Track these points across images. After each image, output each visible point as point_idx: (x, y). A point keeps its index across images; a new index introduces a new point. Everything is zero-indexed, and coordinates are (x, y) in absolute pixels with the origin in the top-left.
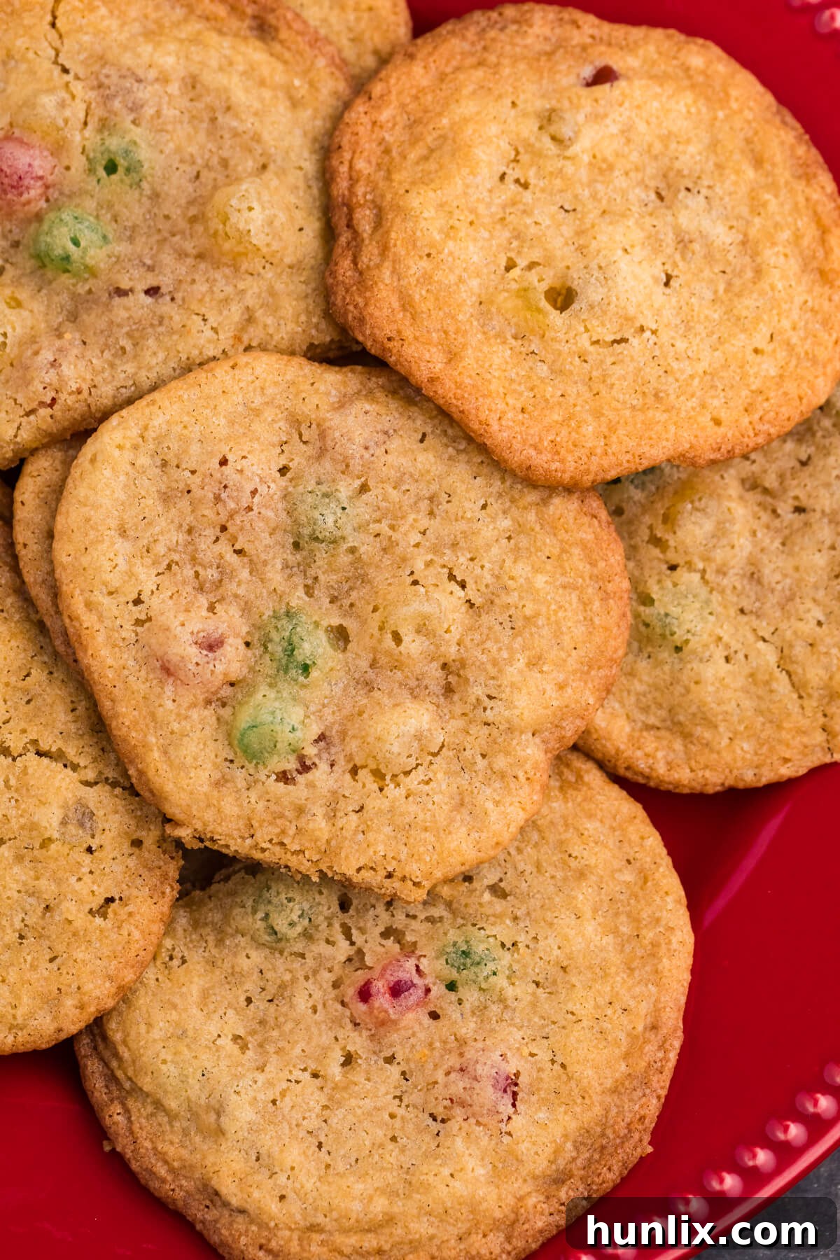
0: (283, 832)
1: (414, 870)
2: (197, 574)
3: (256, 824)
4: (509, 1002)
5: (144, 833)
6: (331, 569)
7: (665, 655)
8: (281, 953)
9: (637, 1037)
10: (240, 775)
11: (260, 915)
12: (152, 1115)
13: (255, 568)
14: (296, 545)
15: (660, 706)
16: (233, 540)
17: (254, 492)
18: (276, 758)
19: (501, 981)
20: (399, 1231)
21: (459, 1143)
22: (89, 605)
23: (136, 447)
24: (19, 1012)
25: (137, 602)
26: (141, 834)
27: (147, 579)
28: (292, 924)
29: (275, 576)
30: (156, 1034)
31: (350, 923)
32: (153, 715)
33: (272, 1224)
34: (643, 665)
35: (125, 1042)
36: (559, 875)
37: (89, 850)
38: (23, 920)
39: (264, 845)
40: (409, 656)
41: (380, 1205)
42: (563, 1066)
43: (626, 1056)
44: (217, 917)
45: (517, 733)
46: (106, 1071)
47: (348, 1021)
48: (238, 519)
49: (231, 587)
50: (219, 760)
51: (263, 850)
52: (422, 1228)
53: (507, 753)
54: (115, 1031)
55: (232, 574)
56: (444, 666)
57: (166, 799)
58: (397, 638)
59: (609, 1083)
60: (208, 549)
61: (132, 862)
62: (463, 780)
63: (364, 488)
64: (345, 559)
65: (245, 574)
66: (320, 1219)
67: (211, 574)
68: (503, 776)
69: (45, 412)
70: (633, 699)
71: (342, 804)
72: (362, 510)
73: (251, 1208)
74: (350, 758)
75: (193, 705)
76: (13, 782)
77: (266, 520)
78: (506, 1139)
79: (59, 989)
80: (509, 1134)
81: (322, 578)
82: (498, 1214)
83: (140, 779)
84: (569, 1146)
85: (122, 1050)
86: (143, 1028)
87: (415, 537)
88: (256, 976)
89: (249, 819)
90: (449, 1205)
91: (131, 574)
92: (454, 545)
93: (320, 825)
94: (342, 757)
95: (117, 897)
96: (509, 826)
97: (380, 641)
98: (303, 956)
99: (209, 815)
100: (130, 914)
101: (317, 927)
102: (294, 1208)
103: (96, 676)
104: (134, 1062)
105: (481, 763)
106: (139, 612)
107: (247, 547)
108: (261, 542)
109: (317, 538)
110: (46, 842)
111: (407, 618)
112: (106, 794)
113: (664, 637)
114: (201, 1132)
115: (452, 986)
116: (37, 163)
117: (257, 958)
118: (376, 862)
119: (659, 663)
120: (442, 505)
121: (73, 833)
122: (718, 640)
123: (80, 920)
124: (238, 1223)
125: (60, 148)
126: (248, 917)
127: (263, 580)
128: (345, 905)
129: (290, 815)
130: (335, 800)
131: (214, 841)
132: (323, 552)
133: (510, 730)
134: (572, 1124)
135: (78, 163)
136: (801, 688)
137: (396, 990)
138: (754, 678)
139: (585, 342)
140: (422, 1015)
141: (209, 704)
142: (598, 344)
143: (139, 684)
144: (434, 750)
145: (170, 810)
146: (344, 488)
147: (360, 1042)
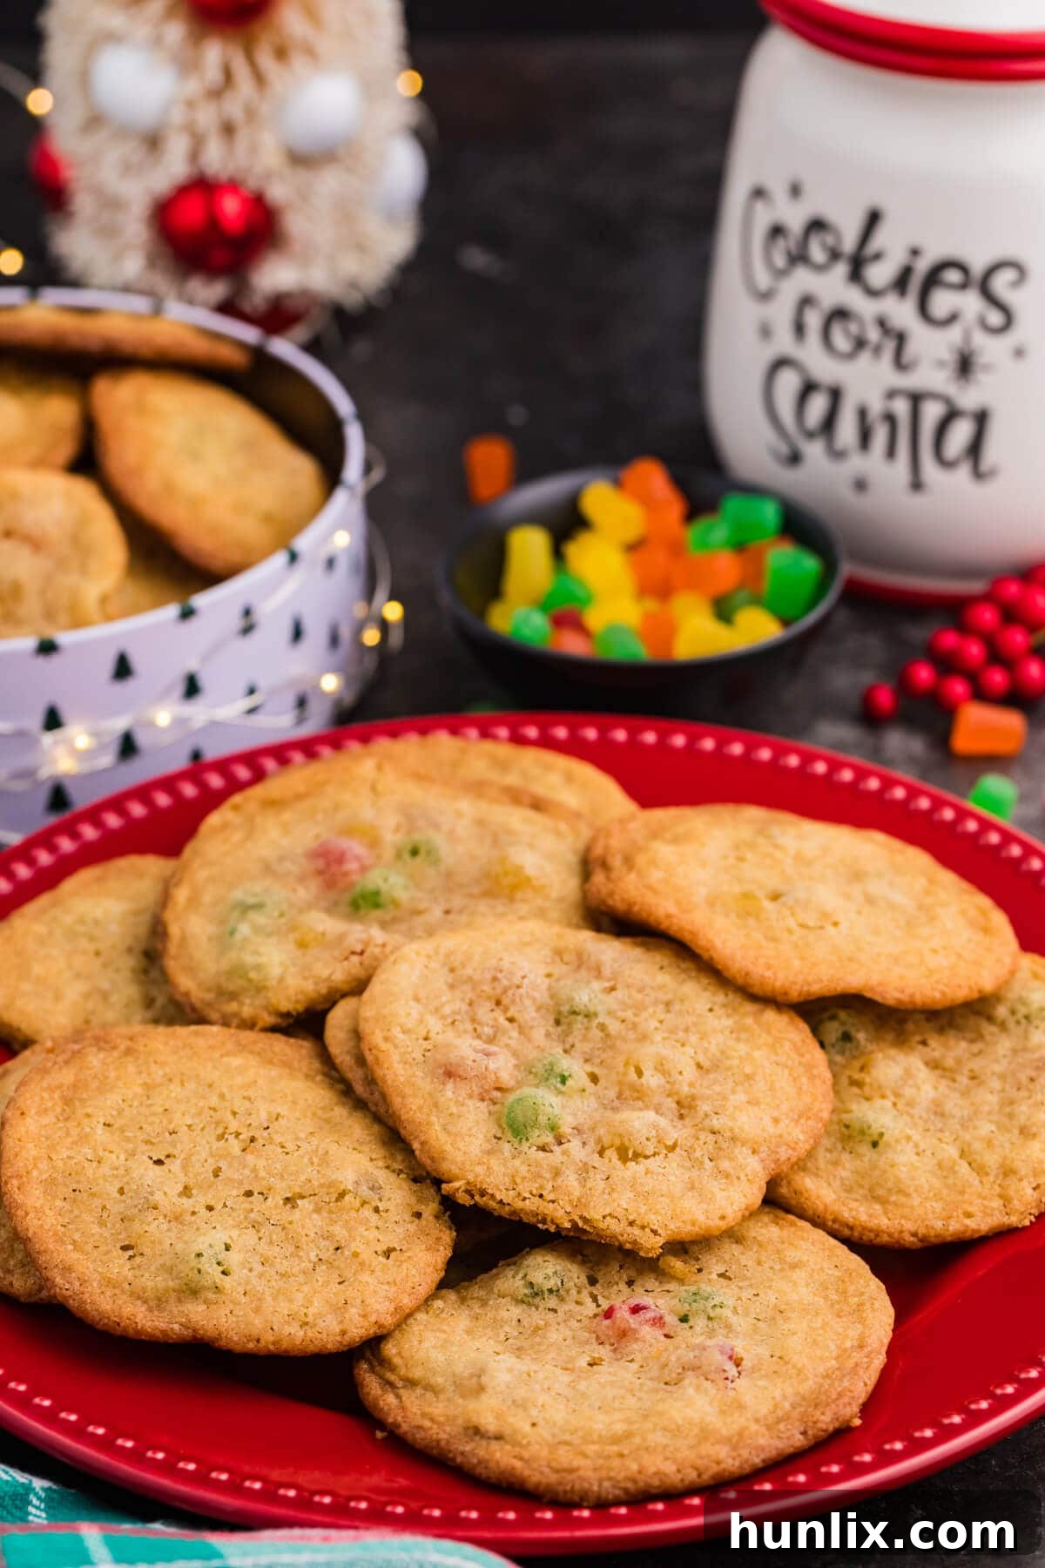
0: (541, 1187)
1: (654, 1220)
2: (475, 1030)
3: (518, 1181)
4: (734, 1327)
5: (423, 1207)
6: (585, 1038)
7: (865, 1149)
8: (537, 1308)
9: (845, 1350)
10: (506, 1147)
11: (521, 1275)
12: (422, 1395)
13: (521, 1031)
14: (558, 1022)
15: (861, 1186)
16: (506, 1010)
17: (524, 977)
18: (537, 1132)
19: (727, 1313)
20: (637, 1440)
21: (691, 1391)
22: (387, 1039)
23: (429, 957)
24: (311, 1311)
25: (426, 1039)
26: (421, 1208)
27: (434, 1024)
28: (547, 1277)
29: (538, 1035)
30: (426, 1345)
31: (595, 1292)
32: (436, 1105)
33: (524, 1442)
34: (846, 1157)
35: (399, 1354)
36: (778, 1267)
37: (377, 1210)
38: (317, 1255)
39: (527, 1195)
40: (649, 1088)
41: (620, 1428)
42: (781, 1358)
43: (837, 1358)
44: (482, 1293)
45: (739, 1144)
46: (380, 1381)
47: (594, 1340)
48: (510, 993)
49: (505, 1040)
50: (489, 1135)
51: (524, 1199)
52: (658, 1438)
53: (731, 1159)
54: (390, 1349)
55: (505, 1032)
56: (678, 1103)
57: (444, 1159)
58: (640, 1073)
59: (821, 1370)
60: (484, 1012)
61: (412, 1228)
62: (695, 1173)
63: (613, 989)
64: (596, 1033)
65: (515, 1034)
66: (567, 1437)
67: (487, 1030)
68: (727, 1176)
69: (355, 959)
70: (838, 1183)
71: (591, 1174)
72: (611, 1001)
73: (507, 1431)
74: (599, 1140)
75: (471, 1097)
76: (315, 1160)
77: (534, 1000)
78: (732, 1393)
79: (346, 1300)
80: (734, 1389)
81: (578, 1045)
82: (724, 1432)
83: (421, 1150)
84: (787, 1405)
85: (397, 1361)
86: (416, 1343)
87: (654, 1024)
88: (514, 1323)
89: (513, 1177)
90: (680, 1422)
91: (421, 1021)
92: (686, 1030)
93: (571, 1180)
94: (592, 1140)
95: (398, 1249)
96: (732, 1204)
97: (625, 1074)
98: (555, 1311)
99: (480, 1170)
100: (409, 1257)
101: (568, 1291)
102: (544, 1432)
103: (389, 1082)
104: (406, 1366)
105: (708, 1165)
106: (426, 1045)
107: (517, 1016)
108: (529, 1014)
109: (574, 1013)
110: (342, 1195)
111: (647, 1055)
112: (393, 1177)
113: (862, 1132)
114: (463, 1396)
115: (684, 1319)
116: (356, 848)
117: (516, 1311)
118: (619, 1213)
119: (860, 1156)
120: (677, 1007)
121: (364, 1191)
122: (908, 1138)
123: (366, 1254)
124: (495, 1445)
125: (374, 843)
126: (510, 1281)
127: (529, 1040)
128: (593, 1281)
129: (548, 1176)
130: (585, 1170)
131: (483, 1193)
132: (579, 1023)
133: (733, 1139)
134: (789, 1391)
135: (388, 854)
136: (980, 1170)
137: (636, 1310)
138: (940, 1165)
139: (792, 923)
140: (659, 1334)
141: (483, 1100)
142: (802, 926)
143: (425, 1085)
144: (670, 1143)
145: (447, 1167)
146: (597, 986)
147: (604, 1352)
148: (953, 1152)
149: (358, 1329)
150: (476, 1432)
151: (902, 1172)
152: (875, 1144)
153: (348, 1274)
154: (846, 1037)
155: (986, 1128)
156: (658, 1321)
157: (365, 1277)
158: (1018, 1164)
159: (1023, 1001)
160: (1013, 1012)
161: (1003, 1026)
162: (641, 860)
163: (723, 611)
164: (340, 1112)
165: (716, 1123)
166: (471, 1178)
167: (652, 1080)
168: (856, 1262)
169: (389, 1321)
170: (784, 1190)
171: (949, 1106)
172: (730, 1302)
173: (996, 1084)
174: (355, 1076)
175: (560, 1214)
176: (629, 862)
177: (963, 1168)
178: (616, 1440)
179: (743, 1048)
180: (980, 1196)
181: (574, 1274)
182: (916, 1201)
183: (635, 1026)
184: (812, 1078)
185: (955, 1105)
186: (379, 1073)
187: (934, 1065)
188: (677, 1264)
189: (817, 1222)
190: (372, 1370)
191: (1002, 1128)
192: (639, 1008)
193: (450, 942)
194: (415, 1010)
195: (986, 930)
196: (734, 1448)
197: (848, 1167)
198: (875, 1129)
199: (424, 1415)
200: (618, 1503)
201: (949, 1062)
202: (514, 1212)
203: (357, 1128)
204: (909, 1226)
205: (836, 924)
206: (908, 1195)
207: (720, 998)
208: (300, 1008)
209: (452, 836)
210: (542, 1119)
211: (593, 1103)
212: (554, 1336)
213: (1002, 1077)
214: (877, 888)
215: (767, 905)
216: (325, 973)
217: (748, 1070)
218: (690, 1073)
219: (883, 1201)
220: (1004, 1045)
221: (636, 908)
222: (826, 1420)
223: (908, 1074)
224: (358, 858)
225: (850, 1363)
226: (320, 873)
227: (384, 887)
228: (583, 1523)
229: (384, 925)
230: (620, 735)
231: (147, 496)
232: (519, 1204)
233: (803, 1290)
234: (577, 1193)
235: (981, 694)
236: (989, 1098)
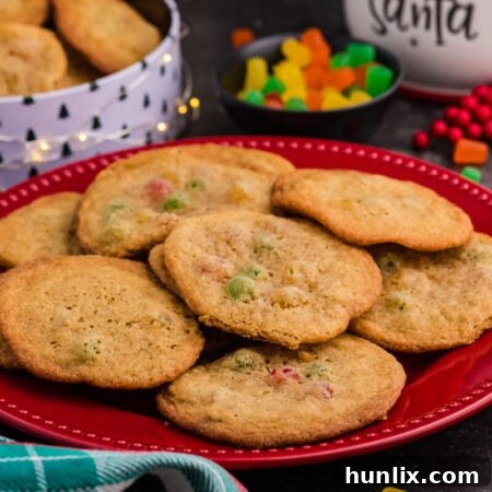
0: (244, 318)
1: (296, 333)
2: (217, 253)
3: (234, 315)
4: (330, 379)
5: (190, 328)
6: (267, 259)
8: (241, 372)
9: (381, 389)
10: (229, 301)
11: (234, 358)
12: (186, 406)
13: (238, 254)
14: (255, 252)
15: (394, 326)
16: (231, 245)
17: (240, 232)
18: (242, 295)
19: (328, 373)
20: (282, 421)
21: (309, 402)
22: (176, 256)
23: (197, 224)
24: (136, 370)
25: (194, 256)
27: (198, 251)
28: (246, 359)
29: (246, 257)
30: (189, 385)
31: (268, 366)
32: (197, 283)
33: (231, 422)
34: (388, 314)
35: (177, 390)
36: (353, 357)
37: (168, 329)
38: (140, 347)
39: (237, 321)
40: (296, 278)
41: (275, 416)
42: (351, 391)
43: (377, 392)
44: (216, 367)
45: (337, 303)
46: (168, 401)
47: (266, 385)
48: (233, 238)
49: (230, 257)
50: (221, 296)
51: (236, 323)
53: (333, 309)
55: (230, 255)
56: (309, 285)
57: (200, 306)
58: (292, 272)
59: (370, 396)
60: (222, 246)
61: (185, 337)
62: (316, 314)
63: (281, 238)
64: (272, 256)
65: (235, 256)
66: (251, 420)
67: (223, 254)
68: (331, 316)
70: (384, 325)
71: (267, 313)
72: (281, 243)
73: (223, 418)
74: (271, 299)
75: (213, 280)
77: (245, 241)
78: (327, 404)
79: (152, 366)
80: (328, 402)
81: (264, 261)
82: (323, 419)
83: (190, 303)
84: (353, 409)
85: (175, 392)
86: (184, 385)
87: (300, 253)
88: (230, 378)
89: (231, 313)
91: (192, 249)
92: (315, 255)
93: (258, 316)
94: (268, 299)
95: (178, 345)
97: (285, 272)
98: (249, 374)
99: (216, 310)
101: (255, 366)
102: (240, 418)
103: (176, 275)
104: (179, 394)
105: (322, 311)
106: (194, 259)
107: (236, 248)
108: (242, 247)
109: (263, 247)
110: (152, 322)
111: (295, 265)
112: (176, 315)
113: (396, 303)
114: (204, 405)
115: (308, 376)
116: (167, 183)
117: (231, 374)
118: (280, 330)
119: (394, 313)
120: (310, 246)
121: (163, 320)
122: (417, 306)
123: (162, 347)
124: (218, 424)
125: (176, 181)
126: (230, 361)
127: (242, 259)
128: (267, 362)
129: (247, 313)
130: (265, 311)
131: (217, 320)
132: (265, 252)
133: (334, 300)
134: (354, 404)
135: (182, 186)
136: (450, 319)
137: (286, 371)
138: (432, 318)
139: (366, 213)
140: (295, 382)
141: (219, 281)
142: (371, 214)
143: (192, 274)
144: (304, 301)
145: (201, 309)
146: (274, 236)
147: (271, 389)
148: (438, 312)
149: (158, 378)
150: (210, 419)
151: (414, 320)
152: (401, 309)
153: (154, 354)
154: (391, 264)
155: (453, 302)
156: (296, 376)
157: (162, 356)
158: (467, 316)
159: (473, 250)
160: (469, 255)
161: (464, 262)
162: (297, 186)
163: (346, 93)
164: (154, 289)
165: (326, 293)
166: (212, 313)
167: (297, 275)
168: (390, 356)
169: (172, 375)
170: (358, 327)
171: (437, 294)
172: (330, 369)
173: (459, 285)
174: (161, 274)
175: (253, 330)
176: (292, 187)
177: (442, 319)
178: (273, 421)
179: (340, 264)
180: (450, 330)
181: (259, 358)
182: (419, 332)
183: (291, 254)
184: (372, 277)
185: (440, 293)
186: (172, 270)
187: (431, 278)
188: (307, 355)
189: (373, 340)
190: (164, 397)
191: (460, 302)
192: (293, 246)
193: (207, 218)
194: (189, 244)
195: (458, 220)
196: (327, 425)
197: (388, 319)
198: (402, 302)
199: (186, 413)
200: (272, 447)
201: (438, 276)
202: (231, 330)
203: (162, 295)
204: (415, 342)
205: (387, 214)
206: (415, 330)
207: (331, 243)
208: (138, 248)
209: (212, 179)
210: (246, 289)
211: (271, 285)
212: (248, 383)
213: (462, 282)
214: (408, 202)
215: (356, 205)
216: (150, 232)
217: (343, 272)
218: (315, 273)
219: (404, 333)
220: (464, 269)
221: (294, 204)
222: (370, 415)
223: (418, 279)
224: (168, 188)
225: (383, 394)
226: (150, 194)
227: (179, 199)
228: (256, 455)
229: (178, 214)
230: (295, 145)
231: (78, 38)
232: (234, 326)
233: (364, 365)
234: (261, 321)
235: (468, 135)
236: (456, 291)
